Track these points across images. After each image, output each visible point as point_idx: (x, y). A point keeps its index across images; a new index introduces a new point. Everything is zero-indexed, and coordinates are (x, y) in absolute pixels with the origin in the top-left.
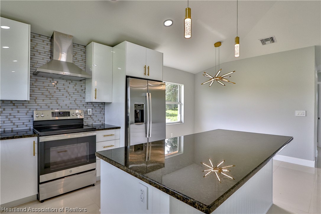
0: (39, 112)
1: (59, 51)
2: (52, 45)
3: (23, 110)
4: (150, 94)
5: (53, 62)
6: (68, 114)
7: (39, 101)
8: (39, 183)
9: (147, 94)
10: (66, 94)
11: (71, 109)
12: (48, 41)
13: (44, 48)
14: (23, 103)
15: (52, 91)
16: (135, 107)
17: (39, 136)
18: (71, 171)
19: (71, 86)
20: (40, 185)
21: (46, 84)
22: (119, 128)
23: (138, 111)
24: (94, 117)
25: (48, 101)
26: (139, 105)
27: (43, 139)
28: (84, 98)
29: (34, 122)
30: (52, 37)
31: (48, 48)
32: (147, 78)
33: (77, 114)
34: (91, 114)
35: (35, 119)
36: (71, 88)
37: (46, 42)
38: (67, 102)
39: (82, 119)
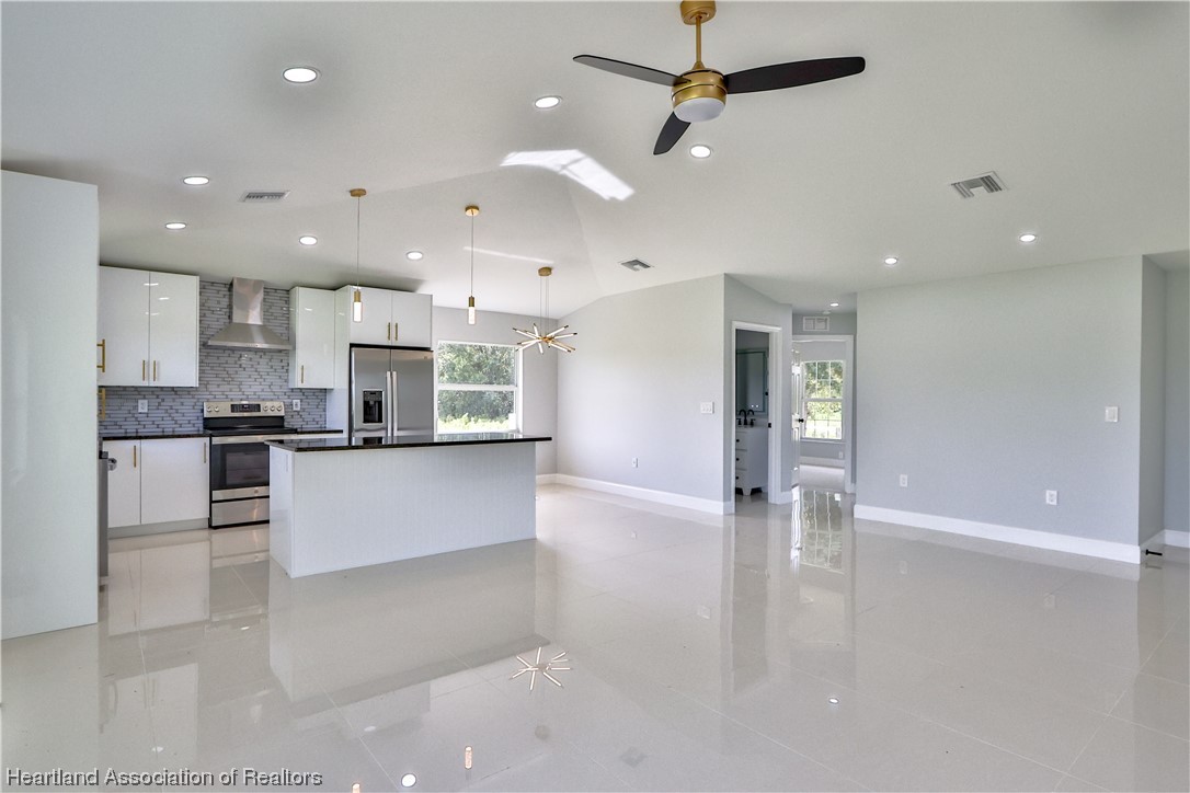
0: (211, 404)
1: (246, 308)
2: (231, 296)
3: (189, 402)
4: (394, 373)
5: (232, 327)
6: (258, 408)
7: (212, 388)
8: (211, 502)
9: (389, 373)
10: (255, 375)
11: (263, 400)
12: (224, 290)
13: (219, 302)
14: (188, 390)
15: (231, 371)
16: (364, 396)
17: (211, 436)
18: (256, 492)
19: (264, 361)
20: (213, 505)
21: (222, 360)
22: (341, 431)
23: (372, 403)
24: (305, 415)
25: (225, 387)
26: (373, 393)
27: (217, 440)
28: (286, 381)
29: (205, 419)
30: (231, 284)
31: (225, 302)
32: (394, 344)
33: (271, 408)
34: (299, 409)
35: (206, 415)
36: (263, 366)
37: (221, 295)
38: (257, 388)
39: (282, 417)
